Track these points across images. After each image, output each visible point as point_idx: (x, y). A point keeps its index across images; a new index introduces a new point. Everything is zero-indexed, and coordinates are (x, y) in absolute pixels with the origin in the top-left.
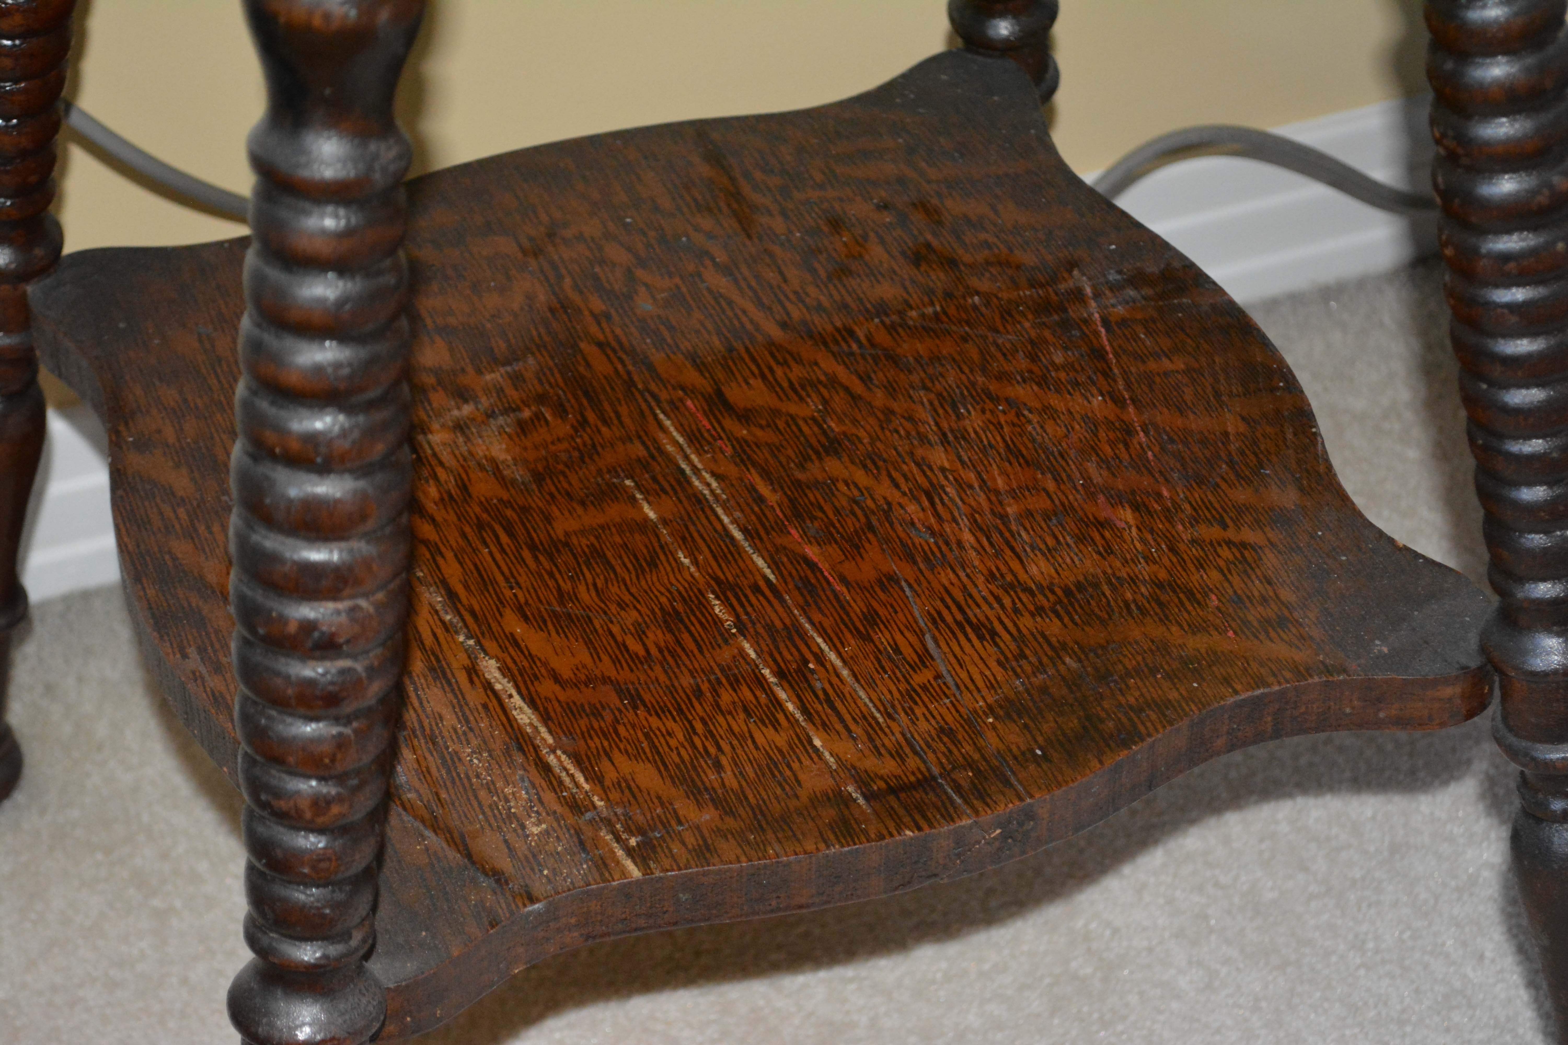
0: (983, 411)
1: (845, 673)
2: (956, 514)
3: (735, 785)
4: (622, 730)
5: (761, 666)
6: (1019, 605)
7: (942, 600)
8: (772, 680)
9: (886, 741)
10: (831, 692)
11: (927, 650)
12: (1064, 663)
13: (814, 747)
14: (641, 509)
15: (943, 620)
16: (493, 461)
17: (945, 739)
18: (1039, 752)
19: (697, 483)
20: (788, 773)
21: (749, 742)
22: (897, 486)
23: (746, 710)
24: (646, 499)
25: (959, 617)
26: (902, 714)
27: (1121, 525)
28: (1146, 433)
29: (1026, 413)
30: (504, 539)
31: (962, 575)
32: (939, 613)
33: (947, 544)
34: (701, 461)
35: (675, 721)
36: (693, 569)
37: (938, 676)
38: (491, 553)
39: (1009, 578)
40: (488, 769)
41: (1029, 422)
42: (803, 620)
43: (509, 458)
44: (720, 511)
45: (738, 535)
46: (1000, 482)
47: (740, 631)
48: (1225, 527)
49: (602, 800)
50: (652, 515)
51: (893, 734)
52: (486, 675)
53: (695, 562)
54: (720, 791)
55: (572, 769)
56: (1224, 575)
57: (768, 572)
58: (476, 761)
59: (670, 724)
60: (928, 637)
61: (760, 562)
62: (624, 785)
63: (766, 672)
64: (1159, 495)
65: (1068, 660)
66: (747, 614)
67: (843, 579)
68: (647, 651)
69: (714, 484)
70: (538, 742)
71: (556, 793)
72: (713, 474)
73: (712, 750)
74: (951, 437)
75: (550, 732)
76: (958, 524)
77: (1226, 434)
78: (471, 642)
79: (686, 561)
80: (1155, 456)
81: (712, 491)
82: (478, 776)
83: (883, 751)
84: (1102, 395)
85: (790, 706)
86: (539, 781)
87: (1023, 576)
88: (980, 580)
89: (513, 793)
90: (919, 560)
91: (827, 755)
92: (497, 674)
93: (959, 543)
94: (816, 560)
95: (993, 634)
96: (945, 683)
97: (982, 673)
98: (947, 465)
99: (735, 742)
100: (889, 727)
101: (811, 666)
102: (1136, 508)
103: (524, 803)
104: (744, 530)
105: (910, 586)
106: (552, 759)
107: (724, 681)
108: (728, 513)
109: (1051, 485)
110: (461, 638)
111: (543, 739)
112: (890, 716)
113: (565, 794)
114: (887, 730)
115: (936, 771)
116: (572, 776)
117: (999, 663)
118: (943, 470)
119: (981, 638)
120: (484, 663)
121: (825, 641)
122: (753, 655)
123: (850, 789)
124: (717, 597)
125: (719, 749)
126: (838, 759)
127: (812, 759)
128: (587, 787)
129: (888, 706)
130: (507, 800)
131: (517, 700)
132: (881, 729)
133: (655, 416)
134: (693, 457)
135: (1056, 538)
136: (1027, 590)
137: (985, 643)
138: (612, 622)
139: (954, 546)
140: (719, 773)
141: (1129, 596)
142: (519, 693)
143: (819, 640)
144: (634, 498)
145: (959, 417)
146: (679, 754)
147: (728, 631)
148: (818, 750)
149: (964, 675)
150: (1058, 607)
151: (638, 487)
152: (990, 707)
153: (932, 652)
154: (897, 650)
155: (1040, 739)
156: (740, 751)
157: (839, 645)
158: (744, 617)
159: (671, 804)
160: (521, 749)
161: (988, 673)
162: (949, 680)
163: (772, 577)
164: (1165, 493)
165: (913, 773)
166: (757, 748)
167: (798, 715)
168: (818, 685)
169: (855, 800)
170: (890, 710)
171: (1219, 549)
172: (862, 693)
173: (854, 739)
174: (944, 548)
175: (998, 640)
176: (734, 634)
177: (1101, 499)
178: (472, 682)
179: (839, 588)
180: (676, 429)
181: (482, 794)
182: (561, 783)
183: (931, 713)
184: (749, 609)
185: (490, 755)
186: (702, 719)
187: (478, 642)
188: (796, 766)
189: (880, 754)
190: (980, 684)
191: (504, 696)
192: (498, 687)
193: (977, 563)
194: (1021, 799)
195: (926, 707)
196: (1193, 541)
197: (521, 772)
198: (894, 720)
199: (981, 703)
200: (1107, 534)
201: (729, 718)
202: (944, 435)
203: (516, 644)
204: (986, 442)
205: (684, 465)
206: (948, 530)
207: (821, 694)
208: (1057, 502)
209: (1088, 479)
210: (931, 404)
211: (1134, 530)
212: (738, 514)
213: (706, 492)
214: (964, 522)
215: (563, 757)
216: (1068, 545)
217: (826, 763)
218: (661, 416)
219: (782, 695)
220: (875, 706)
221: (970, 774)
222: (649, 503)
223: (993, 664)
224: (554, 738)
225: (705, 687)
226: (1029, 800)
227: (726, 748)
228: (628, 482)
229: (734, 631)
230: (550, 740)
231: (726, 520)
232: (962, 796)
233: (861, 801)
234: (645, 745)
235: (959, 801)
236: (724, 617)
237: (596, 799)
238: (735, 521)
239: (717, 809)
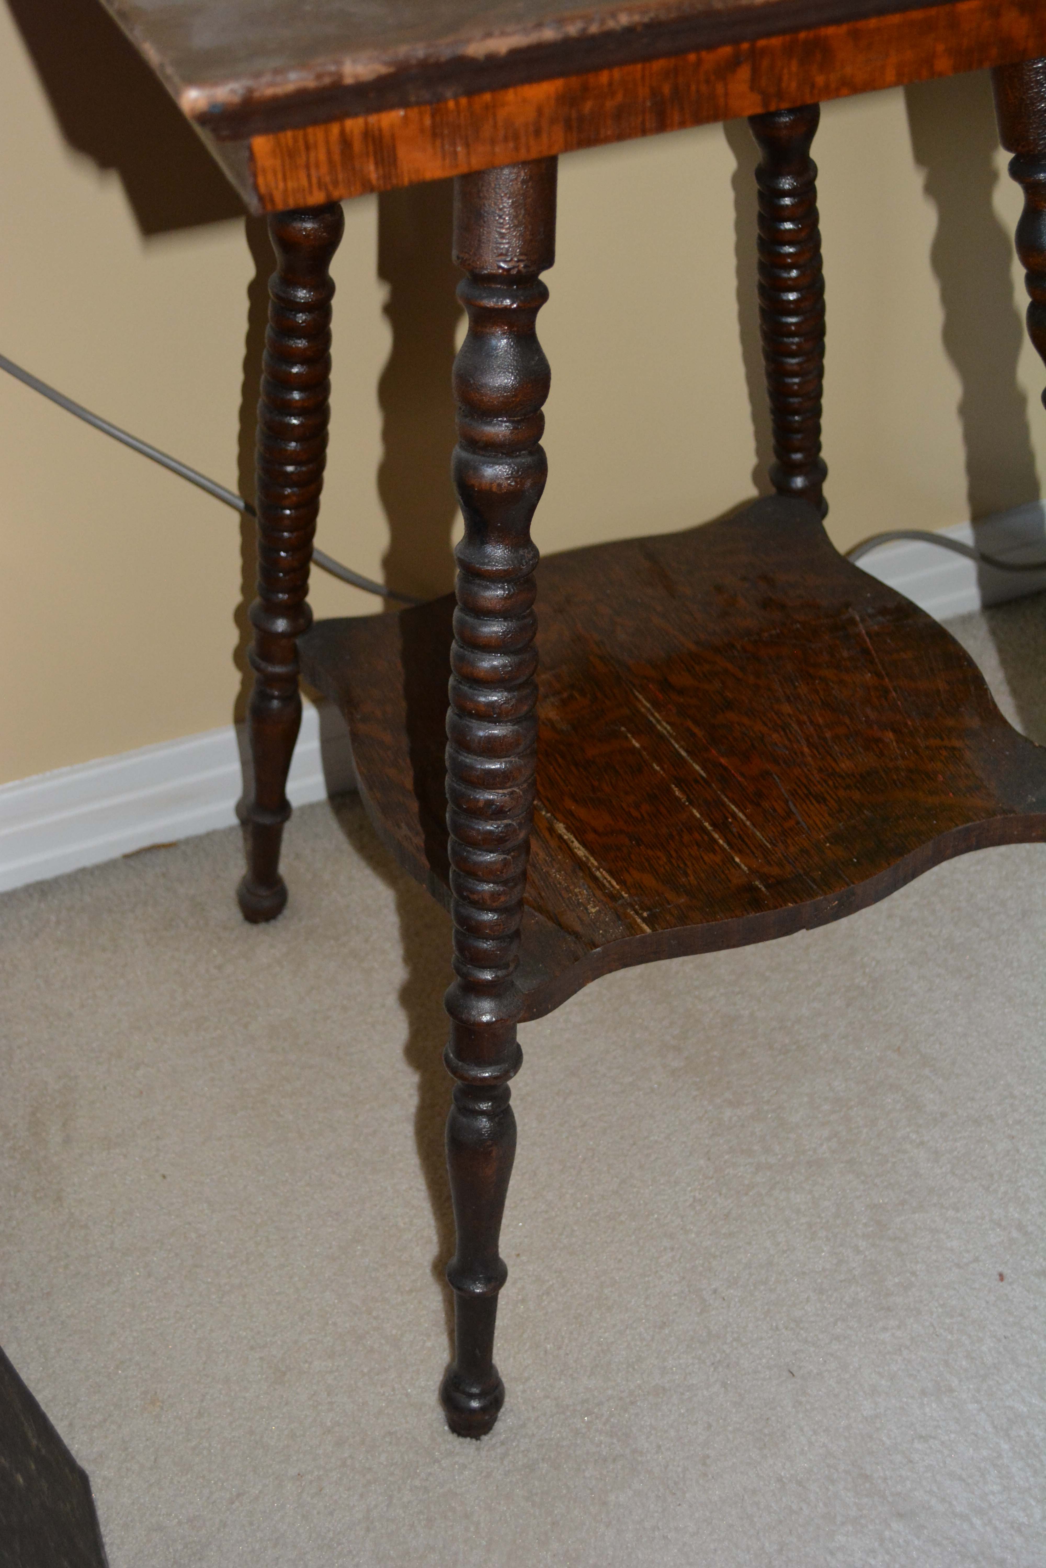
0: (808, 684)
1: (748, 823)
2: (799, 738)
3: (696, 883)
4: (633, 857)
5: (703, 821)
6: (837, 785)
7: (796, 783)
8: (710, 828)
9: (773, 857)
10: (741, 833)
11: (790, 810)
12: (864, 813)
13: (736, 863)
14: (630, 742)
15: (797, 794)
16: (550, 720)
17: (805, 856)
18: (855, 860)
19: (659, 727)
20: (723, 876)
21: (701, 861)
22: (766, 725)
23: (698, 844)
24: (633, 737)
25: (806, 792)
26: (781, 843)
27: (887, 740)
28: (896, 691)
29: (831, 684)
30: (561, 760)
31: (805, 770)
32: (795, 790)
33: (796, 754)
34: (660, 716)
35: (660, 851)
36: (662, 772)
37: (798, 823)
38: (554, 768)
39: (830, 770)
40: (565, 880)
41: (833, 688)
42: (723, 797)
43: (559, 719)
44: (673, 742)
45: (684, 754)
46: (821, 721)
47: (690, 803)
48: (943, 740)
49: (626, 893)
50: (637, 745)
51: (777, 854)
52: (559, 832)
53: (662, 768)
54: (688, 887)
55: (609, 878)
56: (945, 764)
57: (702, 772)
58: (558, 876)
59: (659, 854)
60: (790, 803)
61: (697, 767)
62: (637, 885)
63: (706, 824)
64: (906, 724)
65: (865, 812)
66: (693, 794)
67: (742, 774)
68: (642, 815)
69: (669, 728)
70: (589, 865)
71: (602, 891)
72: (668, 723)
73: (682, 865)
74: (792, 699)
75: (596, 860)
76: (800, 743)
77: (938, 691)
78: (549, 815)
79: (658, 768)
80: (901, 703)
81: (668, 732)
82: (560, 883)
83: (772, 863)
84: (871, 673)
85: (721, 842)
86: (592, 885)
87: (838, 770)
88: (815, 772)
89: (580, 892)
90: (782, 764)
91: (743, 866)
92: (564, 831)
93: (802, 753)
94: (726, 765)
95: (825, 800)
96: (802, 827)
97: (821, 821)
98: (791, 713)
99: (694, 862)
100: (774, 850)
101: (730, 820)
102: (894, 731)
103: (586, 896)
104: (687, 751)
105: (778, 776)
106: (598, 874)
107: (685, 830)
108: (678, 743)
109: (848, 721)
110: (544, 813)
111: (592, 864)
112: (774, 845)
113: (607, 891)
114: (773, 852)
115: (801, 872)
116: (609, 882)
117: (830, 815)
118: (789, 715)
119: (818, 802)
120: (557, 825)
121: (736, 807)
122: (698, 815)
123: (757, 883)
124: (676, 786)
125: (686, 865)
126: (749, 869)
127: (735, 868)
128: (618, 887)
129: (773, 839)
130: (577, 896)
131: (576, 844)
132: (771, 852)
133: (634, 694)
134: (656, 714)
135: (853, 748)
136: (841, 776)
137: (821, 804)
138: (622, 802)
139: (799, 755)
140: (687, 877)
141: (895, 777)
142: (577, 839)
143: (733, 807)
144: (627, 737)
145: (795, 688)
146: (664, 868)
147: (684, 804)
148: (738, 864)
149: (811, 822)
150: (858, 785)
151: (629, 731)
152: (826, 837)
153: (793, 810)
154: (775, 810)
155: (855, 854)
156: (697, 866)
157: (743, 808)
158: (692, 796)
159: (663, 894)
160: (581, 869)
161: (824, 820)
162: (804, 824)
163: (704, 775)
164: (910, 723)
165: (790, 874)
166: (705, 863)
167: (725, 846)
168: (734, 830)
169: (760, 889)
170: (774, 842)
171: (941, 752)
172: (758, 834)
173: (756, 857)
174: (794, 756)
175: (828, 803)
176: (687, 806)
177: (875, 727)
178: (551, 834)
179: (740, 779)
180: (645, 699)
181: (563, 892)
182: (604, 885)
183: (796, 842)
184: (694, 792)
185: (566, 873)
186: (675, 850)
187: (553, 815)
188: (727, 872)
189: (771, 865)
190: (821, 826)
191: (569, 842)
192: (566, 837)
193: (812, 763)
194: (848, 885)
195: (793, 839)
196: (927, 747)
197: (582, 881)
198: (776, 846)
199: (822, 836)
200: (881, 746)
201: (689, 849)
202: (789, 697)
203: (572, 815)
204: (811, 700)
205: (651, 719)
206: (795, 746)
207: (736, 834)
208: (852, 730)
209: (867, 717)
210: (779, 681)
211: (895, 744)
212: (683, 743)
213: (665, 732)
214: (803, 742)
215: (604, 872)
216: (860, 753)
217: (743, 870)
218: (637, 694)
219: (716, 836)
220: (766, 840)
221: (820, 873)
222: (635, 739)
223: (826, 815)
224: (598, 863)
225: (675, 833)
226: (852, 885)
227: (689, 864)
228: (623, 729)
229: (687, 803)
230: (596, 864)
231: (677, 746)
232: (816, 885)
233: (763, 889)
234: (646, 864)
235: (815, 887)
236: (681, 797)
237: (623, 893)
238: (682, 747)
239: (687, 896)
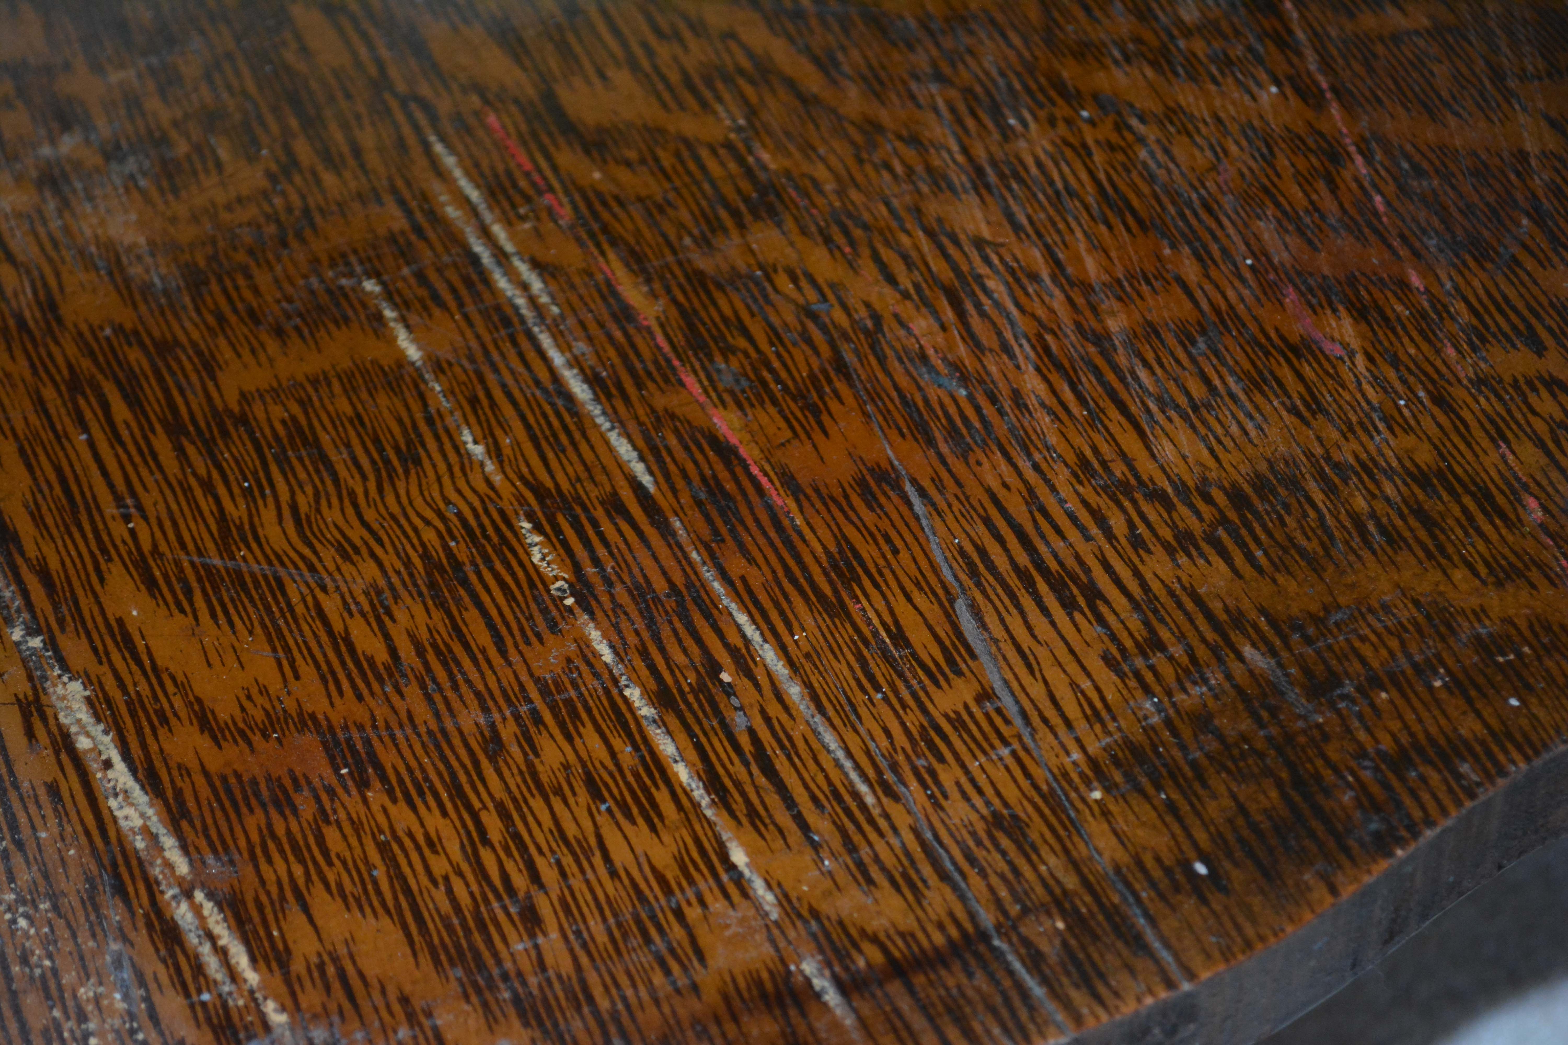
0: (1052, 122)
1: (794, 691)
2: (1008, 335)
3: (566, 967)
4: (332, 835)
5: (623, 681)
6: (1141, 529)
7: (987, 522)
8: (646, 711)
9: (880, 846)
10: (765, 735)
11: (959, 634)
12: (1240, 658)
13: (732, 867)
14: (392, 340)
15: (992, 568)
16: (110, 248)
17: (1005, 842)
18: (1201, 869)
19: (502, 283)
20: (677, 932)
21: (598, 860)
22: (892, 280)
23: (590, 783)
24: (403, 320)
25: (1023, 559)
26: (914, 785)
27: (1336, 350)
28: (1368, 158)
29: (1134, 122)
30: (121, 411)
31: (1025, 465)
32: (982, 552)
33: (993, 399)
34: (512, 237)
35: (445, 814)
36: (490, 467)
37: (985, 695)
38: (91, 444)
39: (1119, 469)
40: (49, 942)
41: (1141, 140)
42: (708, 574)
43: (142, 240)
44: (546, 340)
45: (580, 390)
46: (1091, 266)
47: (581, 601)
48: (1540, 350)
49: (283, 1009)
50: (413, 353)
51: (895, 830)
52: (63, 719)
53: (495, 451)
54: (533, 981)
55: (226, 937)
56: (1548, 453)
57: (639, 469)
58: (23, 923)
59: (434, 821)
60: (961, 606)
61: (624, 449)
62: (331, 970)
63: (634, 694)
64: (1403, 284)
65: (1248, 651)
66: (596, 562)
67: (789, 481)
68: (393, 651)
69: (537, 285)
70: (156, 871)
71: (187, 995)
72: (536, 265)
73: (520, 881)
74: (992, 177)
75: (185, 848)
76: (1012, 357)
77: (1522, 156)
78: (36, 642)
79: (478, 450)
80: (1388, 203)
81: (532, 300)
82: (24, 960)
83: (875, 872)
84: (1278, 83)
85: (682, 773)
86: (154, 967)
87: (1147, 467)
88: (1061, 477)
89: (97, 1000)
90: (938, 435)
91: (759, 887)
92: (84, 715)
93: (1017, 396)
94: (734, 440)
95: (1093, 594)
96: (999, 711)
97: (1074, 686)
98: (986, 233)
99: (568, 861)
100: (887, 816)
101: (725, 677)
102: (1360, 313)
103: (117, 1022)
104: (592, 380)
105: (922, 493)
106: (183, 913)
107: (547, 717)
108: (563, 346)
109: (1191, 271)
110: (17, 634)
111: (169, 865)
112: (889, 791)
113: (206, 997)
114: (882, 823)
115: (987, 918)
116: (222, 953)
117: (1107, 659)
118: (979, 243)
119: (1069, 605)
120: (60, 690)
121: (754, 621)
122: (608, 656)
123: (809, 967)
124: (538, 528)
125: (535, 877)
126: (785, 899)
127: (727, 896)
128: (252, 978)
129: (883, 764)
130: (82, 1017)
131: (121, 774)
132: (871, 821)
133: (427, 148)
134: (498, 230)
135: (1207, 381)
136: (1157, 496)
137: (1077, 616)
138: (324, 589)
139: (1007, 405)
140: (532, 936)
141: (1360, 503)
142: (126, 756)
143: (742, 619)
144: (379, 317)
145: (1007, 134)
146: (450, 892)
147: (558, 602)
148: (741, 875)
149: (1037, 690)
150: (1221, 532)
151: (389, 295)
152: (1092, 762)
153: (970, 639)
154: (900, 637)
155: (1201, 837)
156: (577, 883)
157: (781, 628)
158: (590, 570)
159: (429, 1015)
160: (120, 890)
161: (1086, 685)
162: (1007, 702)
163: (646, 480)
164: (1416, 281)
165: (941, 926)
166: (613, 874)
167: (699, 793)
168: (739, 722)
169: (818, 996)
170: (889, 776)
171: (1532, 398)
172: (830, 738)
173: (816, 847)
174: (988, 410)
175: (1104, 609)
176: (570, 609)
177: (1291, 297)
178: (30, 734)
179: (782, 500)
180: (467, 174)
181: (31, 1001)
182: (199, 969)
183: (973, 781)
184: (602, 552)
185: (55, 908)
186: (501, 808)
187: (51, 643)
188: (693, 913)
189: (870, 881)
190: (1072, 710)
191: (94, 766)
192: (83, 743)
193: (1053, 439)
194: (1170, 984)
195: (963, 766)
196: (1480, 382)
197: (115, 946)
198: (896, 797)
199: (1076, 755)
200: (1307, 370)
201: (557, 804)
202: (980, 171)
203: (127, 642)
204: (1060, 185)
205: (479, 248)
206: (993, 369)
207: (745, 741)
208: (1205, 305)
209: (1260, 253)
210: (953, 110)
211: (1360, 360)
212: (581, 347)
213: (521, 301)
214: (1024, 352)
215: (208, 907)
216: (1232, 396)
217: (758, 907)
218: (439, 148)
219: (666, 747)
220: (857, 767)
221: (1060, 925)
222: (408, 327)
223: (1095, 664)
224: (191, 862)
225: (508, 731)
226: (1186, 986)
227: (549, 875)
228: (370, 286)
229: (569, 601)
230: (183, 867)
231: (558, 359)
232: (1045, 981)
233: (832, 997)
234: (380, 873)
235: (1038, 991)
236: (549, 570)
237: (270, 1006)
238: (576, 362)
239: (526, 1024)
